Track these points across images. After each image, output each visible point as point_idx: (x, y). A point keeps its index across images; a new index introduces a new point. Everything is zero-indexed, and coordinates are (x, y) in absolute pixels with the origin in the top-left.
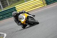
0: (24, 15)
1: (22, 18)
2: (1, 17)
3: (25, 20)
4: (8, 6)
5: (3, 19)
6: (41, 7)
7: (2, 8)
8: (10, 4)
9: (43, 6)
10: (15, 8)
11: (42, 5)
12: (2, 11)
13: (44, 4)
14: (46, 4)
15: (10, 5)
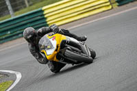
0: (54, 39)
1: (49, 47)
2: (9, 32)
3: (56, 50)
4: (25, 7)
5: (14, 37)
6: (104, 11)
7: (11, 12)
8: (31, 3)
9: (110, 7)
10: (42, 11)
11: (108, 6)
12: (12, 18)
13: (111, 4)
14: (117, 4)
15: (30, 5)
